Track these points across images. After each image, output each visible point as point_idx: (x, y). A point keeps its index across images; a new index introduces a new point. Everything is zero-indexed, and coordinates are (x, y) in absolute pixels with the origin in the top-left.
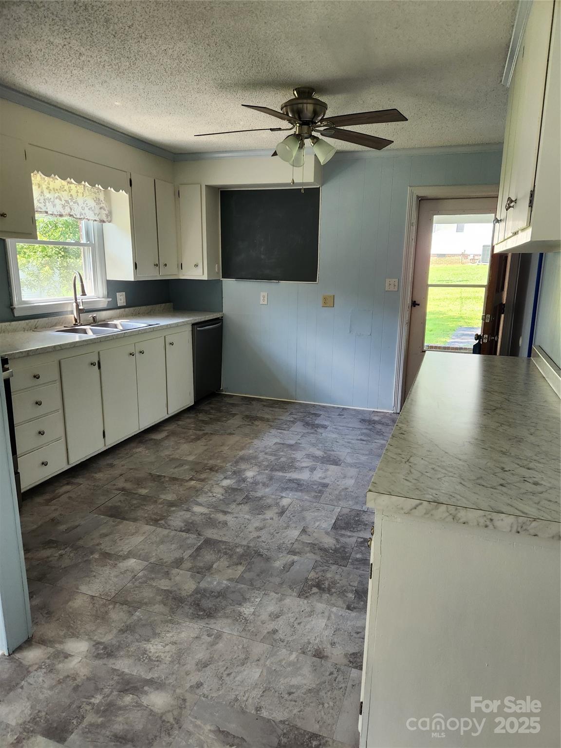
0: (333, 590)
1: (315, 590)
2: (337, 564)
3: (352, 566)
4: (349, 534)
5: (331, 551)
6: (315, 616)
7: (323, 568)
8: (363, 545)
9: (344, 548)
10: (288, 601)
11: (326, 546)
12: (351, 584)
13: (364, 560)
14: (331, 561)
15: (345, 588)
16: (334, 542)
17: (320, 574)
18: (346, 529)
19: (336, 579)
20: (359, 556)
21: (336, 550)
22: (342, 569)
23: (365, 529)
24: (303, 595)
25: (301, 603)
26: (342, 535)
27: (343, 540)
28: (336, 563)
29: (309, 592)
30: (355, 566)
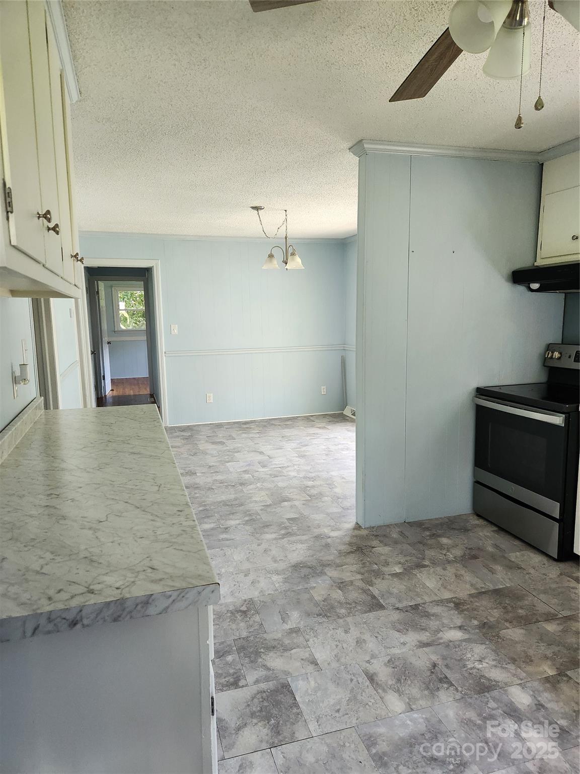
0: (229, 615)
1: (244, 608)
2: (244, 638)
3: (229, 643)
4: (263, 686)
5: (262, 650)
6: (229, 593)
7: (254, 629)
8: (235, 676)
9: (252, 662)
10: (256, 593)
11: (271, 654)
12: (218, 626)
13: (222, 656)
14: (252, 638)
15: (221, 620)
16: (269, 664)
17: (251, 623)
18: (271, 691)
19: (234, 625)
20: (229, 658)
21: (257, 654)
22: (236, 636)
23: (248, 705)
24: (249, 601)
25: (245, 596)
26: (267, 679)
27: (262, 673)
28: (246, 639)
29: (247, 605)
30: (225, 644)
